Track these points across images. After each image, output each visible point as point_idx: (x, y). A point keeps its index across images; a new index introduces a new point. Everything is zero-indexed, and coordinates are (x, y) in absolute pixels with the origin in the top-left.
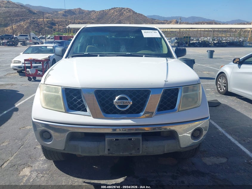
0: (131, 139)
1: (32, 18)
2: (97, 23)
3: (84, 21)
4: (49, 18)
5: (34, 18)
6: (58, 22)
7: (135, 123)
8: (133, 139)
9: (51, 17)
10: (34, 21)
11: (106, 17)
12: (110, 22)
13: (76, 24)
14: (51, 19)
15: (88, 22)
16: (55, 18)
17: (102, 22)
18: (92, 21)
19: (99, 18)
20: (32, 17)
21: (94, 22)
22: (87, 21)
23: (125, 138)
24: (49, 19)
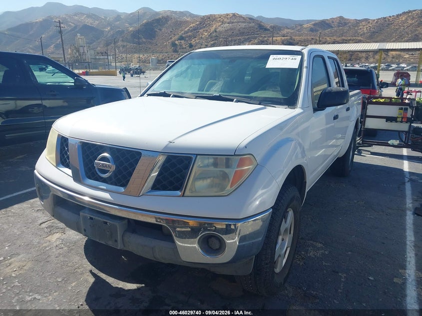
0: (106, 223)
1: (262, 37)
2: (368, 41)
3: (345, 38)
4: (287, 36)
5: (265, 37)
6: (300, 41)
7: (111, 200)
8: (108, 223)
9: (291, 33)
10: (263, 42)
11: (389, 29)
12: (394, 39)
13: (329, 43)
14: (289, 38)
15: (350, 40)
16: (296, 36)
17: (378, 39)
18: (360, 38)
19: (374, 32)
20: (262, 35)
21: (362, 39)
22: (349, 38)
23: (100, 219)
24: (286, 38)
